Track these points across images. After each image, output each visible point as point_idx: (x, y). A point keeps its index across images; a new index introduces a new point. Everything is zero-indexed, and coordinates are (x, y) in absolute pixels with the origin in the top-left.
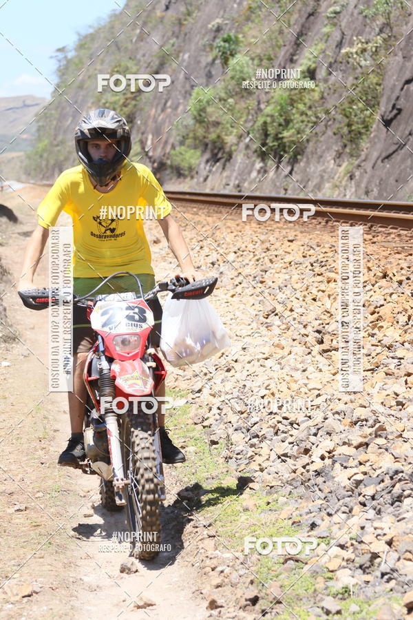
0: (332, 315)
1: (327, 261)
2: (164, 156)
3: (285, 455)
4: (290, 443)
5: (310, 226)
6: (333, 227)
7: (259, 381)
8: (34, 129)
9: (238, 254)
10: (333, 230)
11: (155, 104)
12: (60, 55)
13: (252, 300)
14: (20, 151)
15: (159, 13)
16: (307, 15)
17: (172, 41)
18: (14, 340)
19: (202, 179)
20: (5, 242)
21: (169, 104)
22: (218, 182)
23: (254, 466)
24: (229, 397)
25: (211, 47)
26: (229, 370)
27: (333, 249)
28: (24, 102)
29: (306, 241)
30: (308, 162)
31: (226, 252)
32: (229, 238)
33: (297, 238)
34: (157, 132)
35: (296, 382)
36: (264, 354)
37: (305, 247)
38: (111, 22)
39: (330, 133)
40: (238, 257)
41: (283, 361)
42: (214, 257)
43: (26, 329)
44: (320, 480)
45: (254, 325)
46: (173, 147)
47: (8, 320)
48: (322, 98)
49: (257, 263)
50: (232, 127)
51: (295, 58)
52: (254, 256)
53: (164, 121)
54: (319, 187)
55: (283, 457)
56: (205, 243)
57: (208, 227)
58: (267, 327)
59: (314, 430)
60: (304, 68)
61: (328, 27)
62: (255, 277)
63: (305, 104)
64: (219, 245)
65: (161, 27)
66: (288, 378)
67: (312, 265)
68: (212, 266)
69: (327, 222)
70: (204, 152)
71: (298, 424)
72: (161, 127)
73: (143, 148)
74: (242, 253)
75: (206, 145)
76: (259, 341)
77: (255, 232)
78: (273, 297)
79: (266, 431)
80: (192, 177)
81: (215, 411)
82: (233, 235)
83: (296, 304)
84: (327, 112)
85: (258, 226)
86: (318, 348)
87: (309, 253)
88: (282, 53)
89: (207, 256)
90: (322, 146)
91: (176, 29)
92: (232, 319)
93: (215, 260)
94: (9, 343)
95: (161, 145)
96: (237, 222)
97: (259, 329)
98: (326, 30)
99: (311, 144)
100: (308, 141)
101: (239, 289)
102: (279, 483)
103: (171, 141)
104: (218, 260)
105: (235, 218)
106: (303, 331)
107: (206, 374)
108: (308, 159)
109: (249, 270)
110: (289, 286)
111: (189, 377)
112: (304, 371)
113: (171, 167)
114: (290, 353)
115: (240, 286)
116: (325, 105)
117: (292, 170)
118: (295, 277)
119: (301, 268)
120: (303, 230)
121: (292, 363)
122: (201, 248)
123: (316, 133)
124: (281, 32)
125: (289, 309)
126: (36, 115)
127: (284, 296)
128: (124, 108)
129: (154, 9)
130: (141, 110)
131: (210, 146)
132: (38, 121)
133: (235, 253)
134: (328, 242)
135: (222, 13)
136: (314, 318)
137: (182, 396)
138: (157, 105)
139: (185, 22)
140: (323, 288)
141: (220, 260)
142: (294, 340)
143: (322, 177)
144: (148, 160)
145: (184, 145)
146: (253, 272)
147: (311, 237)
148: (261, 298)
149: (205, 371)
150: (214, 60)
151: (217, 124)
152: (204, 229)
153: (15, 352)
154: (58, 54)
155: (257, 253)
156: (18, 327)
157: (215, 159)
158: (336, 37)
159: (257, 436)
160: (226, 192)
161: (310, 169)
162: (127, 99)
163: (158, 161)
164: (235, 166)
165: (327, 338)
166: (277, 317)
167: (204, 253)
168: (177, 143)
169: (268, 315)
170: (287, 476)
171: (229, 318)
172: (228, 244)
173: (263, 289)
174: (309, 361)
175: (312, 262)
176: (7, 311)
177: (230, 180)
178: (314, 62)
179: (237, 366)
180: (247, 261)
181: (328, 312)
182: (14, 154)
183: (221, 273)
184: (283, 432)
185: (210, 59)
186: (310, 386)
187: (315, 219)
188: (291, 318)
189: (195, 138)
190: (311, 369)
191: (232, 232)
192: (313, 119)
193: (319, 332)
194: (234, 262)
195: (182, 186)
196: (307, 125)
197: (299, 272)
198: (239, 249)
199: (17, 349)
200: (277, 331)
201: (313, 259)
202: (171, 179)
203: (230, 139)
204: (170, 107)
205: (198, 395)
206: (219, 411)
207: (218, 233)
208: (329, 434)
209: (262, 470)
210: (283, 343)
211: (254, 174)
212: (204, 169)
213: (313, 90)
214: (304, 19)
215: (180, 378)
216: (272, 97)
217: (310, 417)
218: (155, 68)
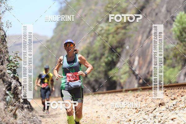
2: (148, 73)
11: (141, 32)
34: (143, 55)
53: (148, 46)
72: (146, 50)
95: (146, 65)
128: (115, 35)
130: (130, 37)
138: (143, 32)
144: (134, 77)
162: (118, 28)
163: (143, 78)
218: (141, 4)
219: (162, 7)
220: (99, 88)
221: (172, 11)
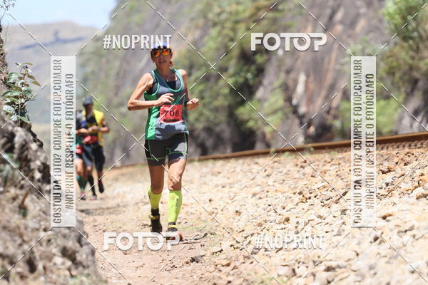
2: (328, 112)
21: (339, 16)
28: (56, 33)
34: (316, 69)
46: (346, 96)
53: (328, 49)
70: (409, 95)
72: (323, 59)
73: (289, 99)
75: (415, 82)
95: (324, 93)
126: (81, 55)
131: (421, 84)
132: (82, 66)
138: (318, 17)
144: (297, 121)
163: (316, 122)
189: (392, 70)
204: (342, 22)
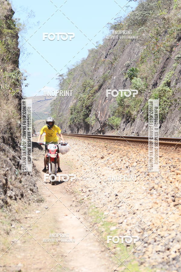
0: (179, 189)
1: (176, 165)
2: (105, 120)
3: (159, 251)
4: (161, 246)
5: (169, 150)
6: (179, 150)
7: (148, 218)
8: (50, 110)
9: (137, 163)
10: (179, 152)
11: (101, 98)
12: (61, 78)
13: (144, 183)
14: (44, 119)
15: (102, 59)
16: (166, 59)
17: (108, 71)
18: (41, 201)
19: (122, 130)
20: (37, 158)
22: (129, 131)
23: (146, 256)
24: (134, 225)
25: (125, 73)
26: (134, 214)
27: (179, 160)
28: (45, 98)
29: (167, 157)
30: (168, 122)
31: (132, 162)
32: (134, 156)
33: (163, 155)
34: (102, 110)
35: (163, 219)
36: (149, 206)
37: (167, 159)
38: (82, 63)
39: (177, 109)
40: (138, 164)
41: (158, 210)
42: (127, 164)
43: (46, 197)
44: (174, 262)
45: (145, 194)
46: (109, 117)
47: (39, 193)
48: (173, 94)
49: (146, 167)
50: (134, 107)
51: (161, 77)
52: (145, 163)
53: (105, 106)
54: (172, 133)
55: (158, 252)
56: (123, 158)
57: (124, 151)
58: (151, 195)
59: (171, 240)
60: (165, 82)
61: (176, 64)
62: (145, 173)
63: (166, 97)
64: (129, 159)
65: (103, 65)
66: (160, 217)
67: (170, 167)
68: (126, 168)
69: (176, 148)
70: (123, 118)
71: (165, 237)
72: (104, 108)
73: (97, 117)
74: (139, 162)
76: (148, 201)
77: (145, 153)
78: (153, 181)
79: (151, 240)
80: (118, 129)
81: (128, 232)
82: (136, 154)
83: (163, 184)
84: (176, 100)
85: (146, 151)
86: (173, 203)
87: (168, 162)
88: (156, 76)
89: (124, 164)
90: (174, 115)
91: (110, 66)
92: (135, 191)
93: (128, 165)
94: (39, 203)
95: (104, 116)
96: (137, 149)
97: (147, 195)
98: (174, 65)
99: (169, 114)
100: (167, 113)
101: (138, 178)
102: (157, 263)
103: (108, 114)
104: (129, 166)
105: (136, 147)
106: (166, 196)
107: (124, 216)
108: (168, 121)
109: (142, 170)
110: (160, 177)
111: (117, 217)
112: (167, 214)
113: (109, 125)
114: (161, 206)
115: (139, 177)
116: (175, 97)
117: (161, 126)
118: (163, 173)
119: (165, 168)
120: (166, 152)
121: (162, 210)
122: (122, 160)
123: (171, 110)
124: (155, 67)
125: (160, 186)
126: (51, 104)
127: (158, 181)
128: (88, 100)
129: (101, 57)
130: (95, 101)
131: (125, 116)
132: (51, 106)
133: (137, 162)
134: (176, 157)
135: (129, 59)
136: (171, 190)
137: (114, 225)
139: (114, 63)
140: (175, 177)
141: (130, 165)
142: (162, 200)
143: (174, 129)
144: (99, 122)
145: (114, 116)
146: (144, 171)
147: (169, 155)
148: (148, 182)
149: (124, 214)
150: (127, 79)
151: (128, 106)
152: (123, 152)
153: (42, 206)
154: (60, 77)
155: (146, 162)
156: (43, 196)
157: (127, 121)
158: (179, 68)
159: (147, 243)
160: (133, 136)
161: (169, 125)
162: (89, 96)
163: (103, 123)
164: (136, 125)
165: (176, 199)
166: (155, 190)
167: (123, 162)
168: (111, 115)
169: (151, 189)
170: (160, 260)
171: (134, 191)
172: (133, 158)
173: (149, 178)
174: (169, 209)
175: (170, 166)
176: (38, 189)
177: (134, 130)
178: (169, 79)
179: (138, 212)
180: (141, 166)
181: (177, 188)
182: (41, 121)
183: (131, 171)
184: (158, 241)
185: (125, 78)
186: (170, 221)
187: (171, 147)
188: (161, 191)
189: (119, 113)
190: (170, 213)
191: (135, 153)
192: (170, 104)
193: (173, 196)
194: (136, 166)
195: (113, 133)
196: (167, 106)
197: (164, 170)
198: (138, 161)
199: (43, 205)
200: (155, 196)
201: (170, 165)
202: (109, 130)
203: (134, 113)
205: (121, 225)
206: (130, 232)
207: (129, 154)
208: (178, 241)
209: (149, 258)
210: (158, 202)
211: (144, 128)
212: (122, 126)
213: (169, 91)
214: (165, 61)
215: (113, 217)
216: (152, 95)
217: (170, 234)
218: (101, 83)
219: (112, 85)
220: (81, 128)
221: (117, 87)
